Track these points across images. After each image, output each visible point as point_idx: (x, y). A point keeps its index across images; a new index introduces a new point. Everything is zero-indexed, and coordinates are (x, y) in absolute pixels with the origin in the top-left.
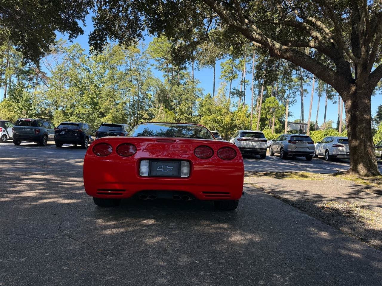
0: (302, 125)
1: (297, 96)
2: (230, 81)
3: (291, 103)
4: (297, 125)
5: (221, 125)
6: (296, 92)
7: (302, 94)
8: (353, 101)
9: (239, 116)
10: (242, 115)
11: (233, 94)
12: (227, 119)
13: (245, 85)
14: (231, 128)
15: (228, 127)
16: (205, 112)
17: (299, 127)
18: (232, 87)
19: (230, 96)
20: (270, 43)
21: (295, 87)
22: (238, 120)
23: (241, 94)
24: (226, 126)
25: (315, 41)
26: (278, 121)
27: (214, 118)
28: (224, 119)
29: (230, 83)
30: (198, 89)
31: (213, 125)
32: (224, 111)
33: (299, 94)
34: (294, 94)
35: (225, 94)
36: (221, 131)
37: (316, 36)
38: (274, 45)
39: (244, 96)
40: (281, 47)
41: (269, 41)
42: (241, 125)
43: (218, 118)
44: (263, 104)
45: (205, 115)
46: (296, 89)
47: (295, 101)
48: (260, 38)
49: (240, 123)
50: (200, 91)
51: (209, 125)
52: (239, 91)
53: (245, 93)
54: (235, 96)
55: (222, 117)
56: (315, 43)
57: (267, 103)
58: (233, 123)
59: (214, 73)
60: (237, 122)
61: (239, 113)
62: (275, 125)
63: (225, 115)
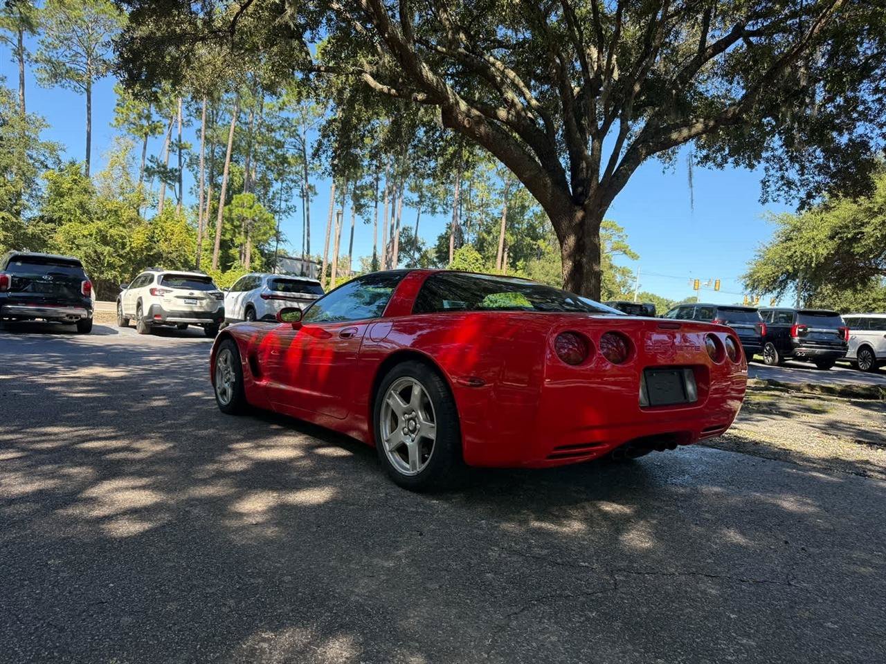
0: (305, 264)
1: (295, 197)
2: (141, 137)
3: (285, 212)
4: (295, 262)
5: (121, 252)
6: (291, 189)
7: (304, 195)
8: (578, 237)
9: (168, 230)
10: (176, 230)
11: (149, 172)
12: (137, 238)
13: (180, 153)
14: (147, 260)
15: (139, 257)
16: (67, 211)
17: (300, 267)
18: (148, 155)
19: (142, 177)
20: (450, 97)
21: (291, 176)
22: (166, 240)
23: (170, 176)
24: (135, 256)
25: (510, 110)
26: (257, 252)
27: (101, 231)
28: (130, 237)
29: (142, 143)
30: (46, 146)
31: (99, 250)
32: (127, 214)
33: (298, 193)
34: (287, 192)
35: (129, 170)
36: (120, 267)
37: (513, 101)
38: (457, 103)
39: (180, 181)
40: (469, 110)
41: (449, 92)
42: (175, 255)
43: (112, 231)
44: (227, 207)
45: (70, 220)
46: (293, 181)
47: (293, 210)
48: (435, 80)
49: (170, 250)
50: (52, 150)
51: (85, 248)
52: (164, 167)
53: (180, 175)
54: (156, 178)
55: (124, 230)
56: (509, 113)
57: (237, 207)
58: (152, 249)
59: (89, 109)
60: (163, 247)
61: (169, 223)
62: (252, 260)
63: (130, 227)
